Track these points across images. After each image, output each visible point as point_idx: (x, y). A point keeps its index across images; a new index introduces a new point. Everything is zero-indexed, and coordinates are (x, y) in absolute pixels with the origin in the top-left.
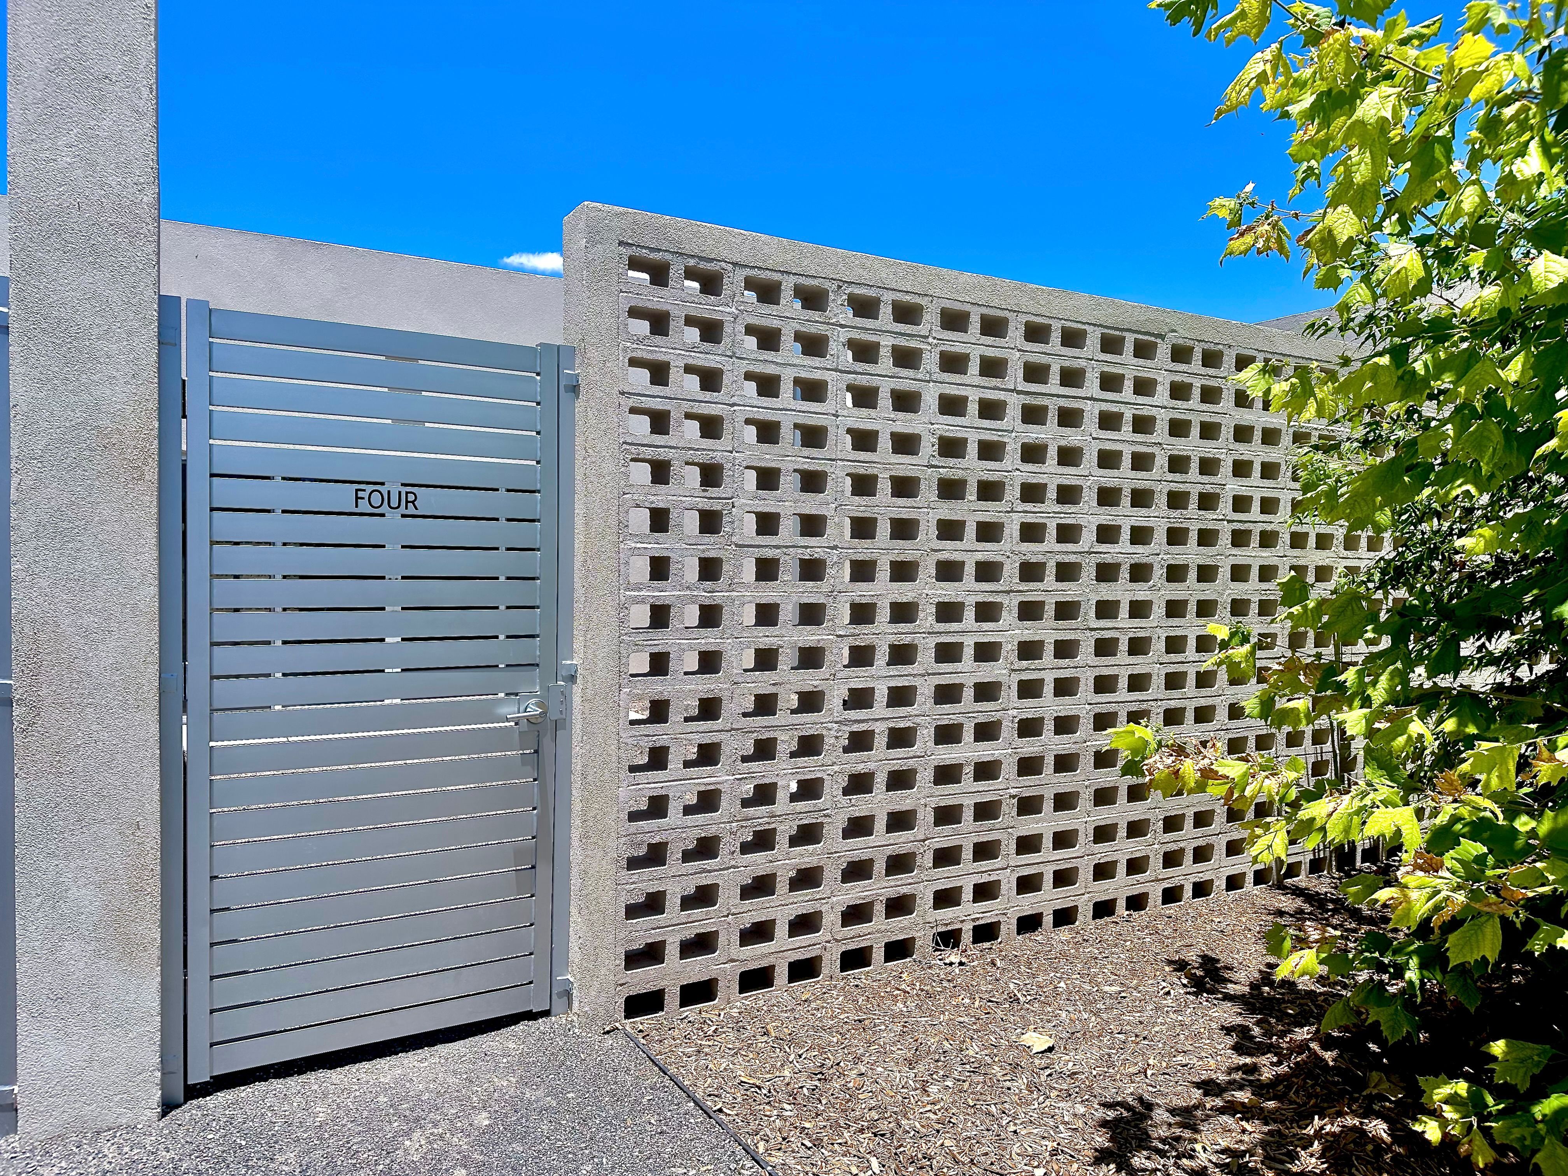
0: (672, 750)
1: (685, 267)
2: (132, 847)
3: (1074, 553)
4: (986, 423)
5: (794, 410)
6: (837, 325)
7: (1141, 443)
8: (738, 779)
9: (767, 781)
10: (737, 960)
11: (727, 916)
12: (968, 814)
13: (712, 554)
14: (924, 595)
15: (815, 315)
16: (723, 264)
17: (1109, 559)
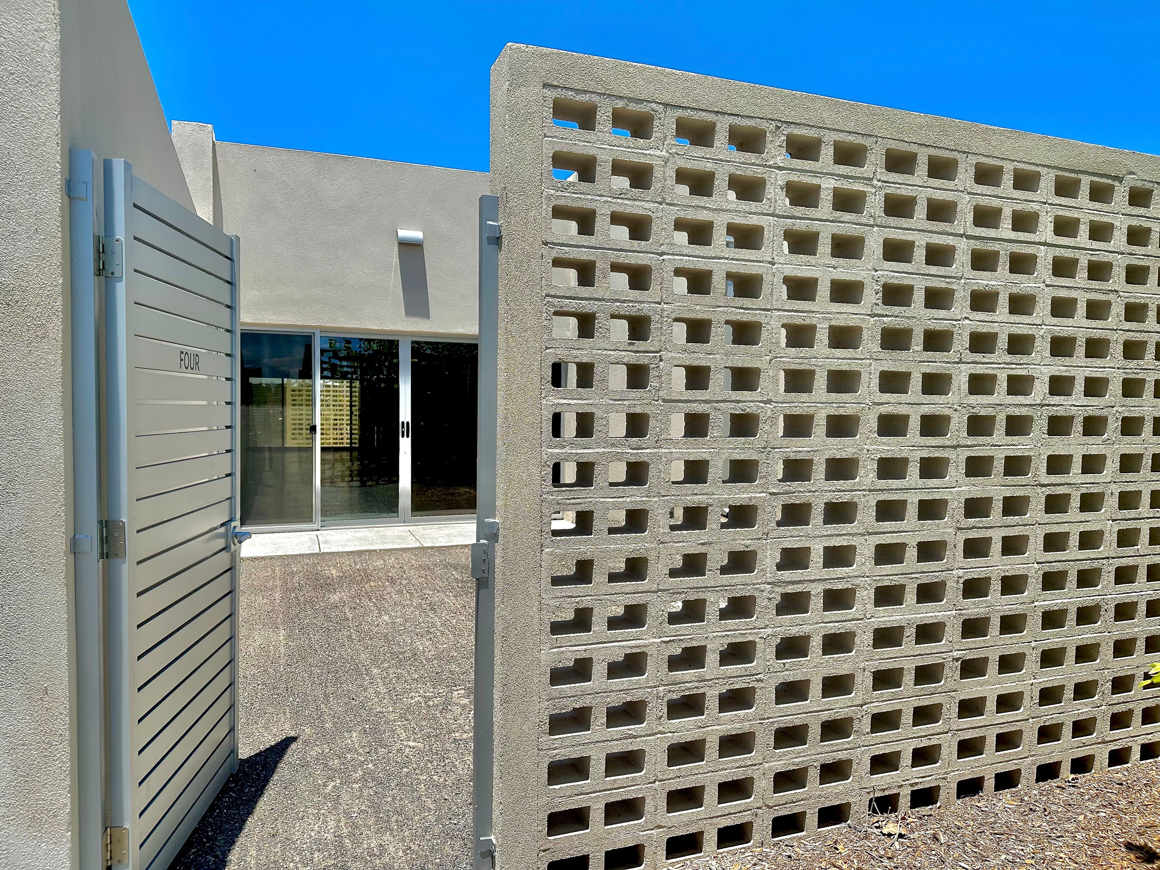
0: (595, 612)
1: (613, 109)
2: (40, 712)
3: (1026, 405)
4: (934, 270)
5: (727, 259)
6: (775, 168)
7: (1096, 290)
8: (665, 642)
9: (695, 644)
10: (664, 827)
11: (654, 782)
12: (909, 678)
13: (638, 410)
14: (865, 451)
15: (751, 157)
16: (654, 105)
17: (1060, 412)
